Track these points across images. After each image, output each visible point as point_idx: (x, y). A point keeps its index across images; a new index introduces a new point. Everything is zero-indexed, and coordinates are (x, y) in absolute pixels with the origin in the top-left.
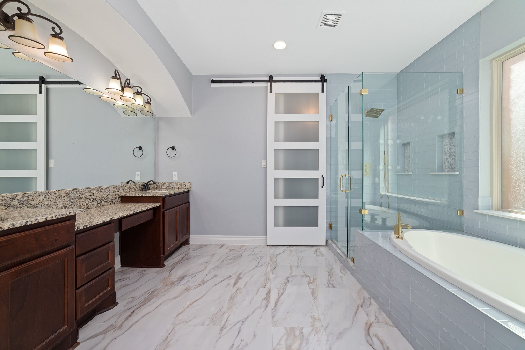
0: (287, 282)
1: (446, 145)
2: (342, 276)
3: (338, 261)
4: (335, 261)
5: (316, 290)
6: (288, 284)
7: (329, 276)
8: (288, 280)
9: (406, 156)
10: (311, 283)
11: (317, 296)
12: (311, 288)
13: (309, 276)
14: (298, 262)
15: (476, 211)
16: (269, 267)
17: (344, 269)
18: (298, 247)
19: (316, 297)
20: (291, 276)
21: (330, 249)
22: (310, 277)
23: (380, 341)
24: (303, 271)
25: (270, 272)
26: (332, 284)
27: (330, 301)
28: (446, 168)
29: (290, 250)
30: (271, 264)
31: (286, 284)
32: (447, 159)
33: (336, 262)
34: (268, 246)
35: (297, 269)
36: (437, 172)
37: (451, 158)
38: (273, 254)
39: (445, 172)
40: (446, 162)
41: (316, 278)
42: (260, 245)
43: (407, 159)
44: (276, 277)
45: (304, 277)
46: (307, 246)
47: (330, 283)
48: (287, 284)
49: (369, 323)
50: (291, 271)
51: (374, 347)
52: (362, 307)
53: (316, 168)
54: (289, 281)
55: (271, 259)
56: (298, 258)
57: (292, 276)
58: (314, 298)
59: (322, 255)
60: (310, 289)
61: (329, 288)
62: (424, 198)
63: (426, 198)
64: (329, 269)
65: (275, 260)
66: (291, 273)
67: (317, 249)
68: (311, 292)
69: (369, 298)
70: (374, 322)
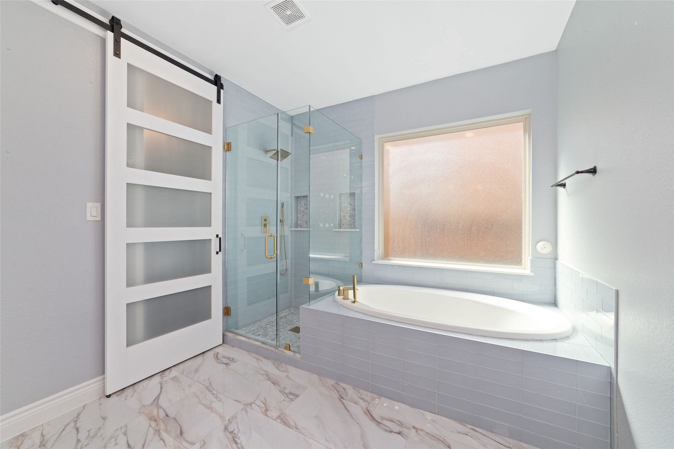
0: (233, 437)
1: (343, 202)
2: (287, 375)
3: (261, 358)
4: (257, 359)
5: (286, 417)
6: (239, 439)
7: (274, 385)
8: (231, 432)
9: (299, 210)
10: (267, 410)
11: (295, 423)
12: (276, 418)
13: (253, 403)
14: (210, 391)
15: (373, 262)
16: (164, 435)
17: (279, 365)
18: (181, 367)
19: (296, 426)
20: (227, 422)
21: (233, 347)
22: (256, 402)
23: (390, 421)
24: (236, 401)
25: (181, 444)
26: (291, 393)
27: (314, 417)
28: (343, 225)
29: (172, 379)
30: (162, 426)
31: (236, 443)
32: (344, 216)
33: (260, 360)
34: (109, 396)
35: (223, 403)
36: (338, 228)
37: (348, 215)
38: (143, 406)
39: (343, 228)
40: (343, 219)
41: (265, 399)
42: (85, 405)
43: (301, 214)
44: (202, 444)
45: (248, 409)
46: (195, 358)
47: (286, 394)
48: (236, 439)
49: (366, 411)
50: (216, 413)
51: (395, 432)
52: (343, 398)
53: (207, 223)
54: (235, 434)
55: (150, 419)
56: (204, 385)
57: (230, 422)
58: (294, 429)
59: (233, 360)
60: (276, 421)
61: (293, 401)
62: (325, 255)
63: (327, 255)
64: (263, 375)
65: (162, 414)
66: (222, 417)
67: (214, 354)
68: (282, 423)
69: (336, 383)
70: (367, 406)
